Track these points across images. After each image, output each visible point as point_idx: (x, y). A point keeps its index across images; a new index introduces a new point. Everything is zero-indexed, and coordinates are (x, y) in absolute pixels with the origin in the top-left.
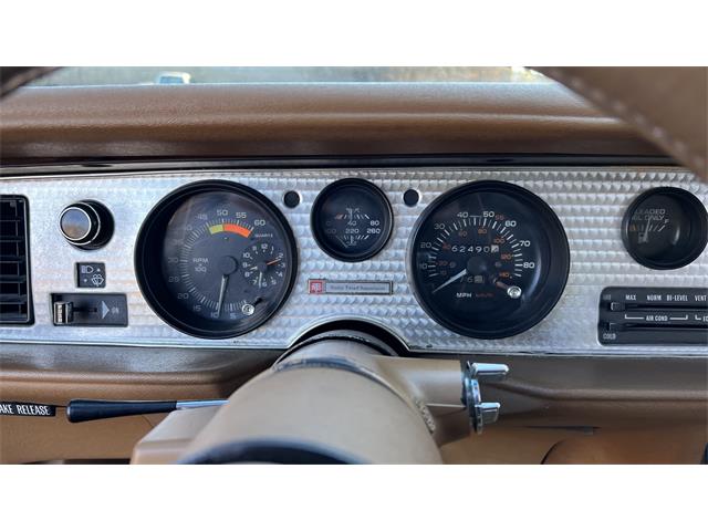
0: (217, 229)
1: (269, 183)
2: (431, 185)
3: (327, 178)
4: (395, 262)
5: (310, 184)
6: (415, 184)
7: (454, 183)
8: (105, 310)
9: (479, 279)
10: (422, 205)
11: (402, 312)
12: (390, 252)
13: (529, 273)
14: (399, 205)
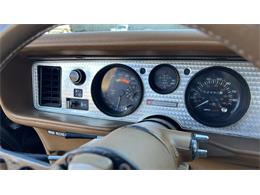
0: (118, 80)
1: (135, 65)
2: (195, 67)
3: (156, 64)
4: (179, 95)
5: (149, 66)
6: (188, 67)
7: (204, 67)
8: (82, 105)
9: (214, 104)
10: (191, 75)
11: (181, 114)
12: (177, 91)
13: (235, 103)
14: (182, 74)
